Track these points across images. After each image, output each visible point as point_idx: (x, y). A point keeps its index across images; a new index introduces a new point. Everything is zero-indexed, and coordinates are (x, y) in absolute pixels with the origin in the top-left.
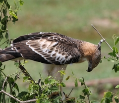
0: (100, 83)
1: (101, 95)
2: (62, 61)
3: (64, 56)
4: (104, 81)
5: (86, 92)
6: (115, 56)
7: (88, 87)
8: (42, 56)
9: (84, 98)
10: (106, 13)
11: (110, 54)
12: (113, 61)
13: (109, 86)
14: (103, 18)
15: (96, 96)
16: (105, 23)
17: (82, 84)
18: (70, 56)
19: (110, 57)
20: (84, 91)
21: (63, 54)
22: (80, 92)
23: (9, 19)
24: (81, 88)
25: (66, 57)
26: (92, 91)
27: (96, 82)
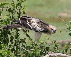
0: (63, 42)
1: (63, 47)
2: (39, 30)
3: (40, 28)
4: (64, 41)
5: (56, 46)
6: (70, 30)
7: (57, 43)
8: (31, 27)
9: (55, 48)
10: (66, 10)
11: (67, 29)
12: (69, 32)
13: (67, 43)
14: (64, 12)
15: (61, 47)
16: (65, 15)
17: (55, 42)
18: (43, 29)
19: (67, 30)
20: (55, 45)
21: (40, 27)
22: (54, 46)
23: (21, 13)
24: (54, 44)
25: (41, 29)
26: (59, 45)
27: (61, 41)
